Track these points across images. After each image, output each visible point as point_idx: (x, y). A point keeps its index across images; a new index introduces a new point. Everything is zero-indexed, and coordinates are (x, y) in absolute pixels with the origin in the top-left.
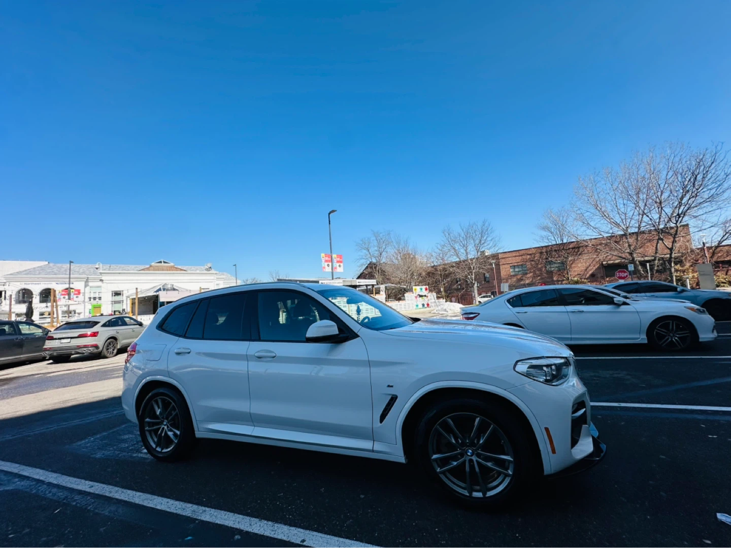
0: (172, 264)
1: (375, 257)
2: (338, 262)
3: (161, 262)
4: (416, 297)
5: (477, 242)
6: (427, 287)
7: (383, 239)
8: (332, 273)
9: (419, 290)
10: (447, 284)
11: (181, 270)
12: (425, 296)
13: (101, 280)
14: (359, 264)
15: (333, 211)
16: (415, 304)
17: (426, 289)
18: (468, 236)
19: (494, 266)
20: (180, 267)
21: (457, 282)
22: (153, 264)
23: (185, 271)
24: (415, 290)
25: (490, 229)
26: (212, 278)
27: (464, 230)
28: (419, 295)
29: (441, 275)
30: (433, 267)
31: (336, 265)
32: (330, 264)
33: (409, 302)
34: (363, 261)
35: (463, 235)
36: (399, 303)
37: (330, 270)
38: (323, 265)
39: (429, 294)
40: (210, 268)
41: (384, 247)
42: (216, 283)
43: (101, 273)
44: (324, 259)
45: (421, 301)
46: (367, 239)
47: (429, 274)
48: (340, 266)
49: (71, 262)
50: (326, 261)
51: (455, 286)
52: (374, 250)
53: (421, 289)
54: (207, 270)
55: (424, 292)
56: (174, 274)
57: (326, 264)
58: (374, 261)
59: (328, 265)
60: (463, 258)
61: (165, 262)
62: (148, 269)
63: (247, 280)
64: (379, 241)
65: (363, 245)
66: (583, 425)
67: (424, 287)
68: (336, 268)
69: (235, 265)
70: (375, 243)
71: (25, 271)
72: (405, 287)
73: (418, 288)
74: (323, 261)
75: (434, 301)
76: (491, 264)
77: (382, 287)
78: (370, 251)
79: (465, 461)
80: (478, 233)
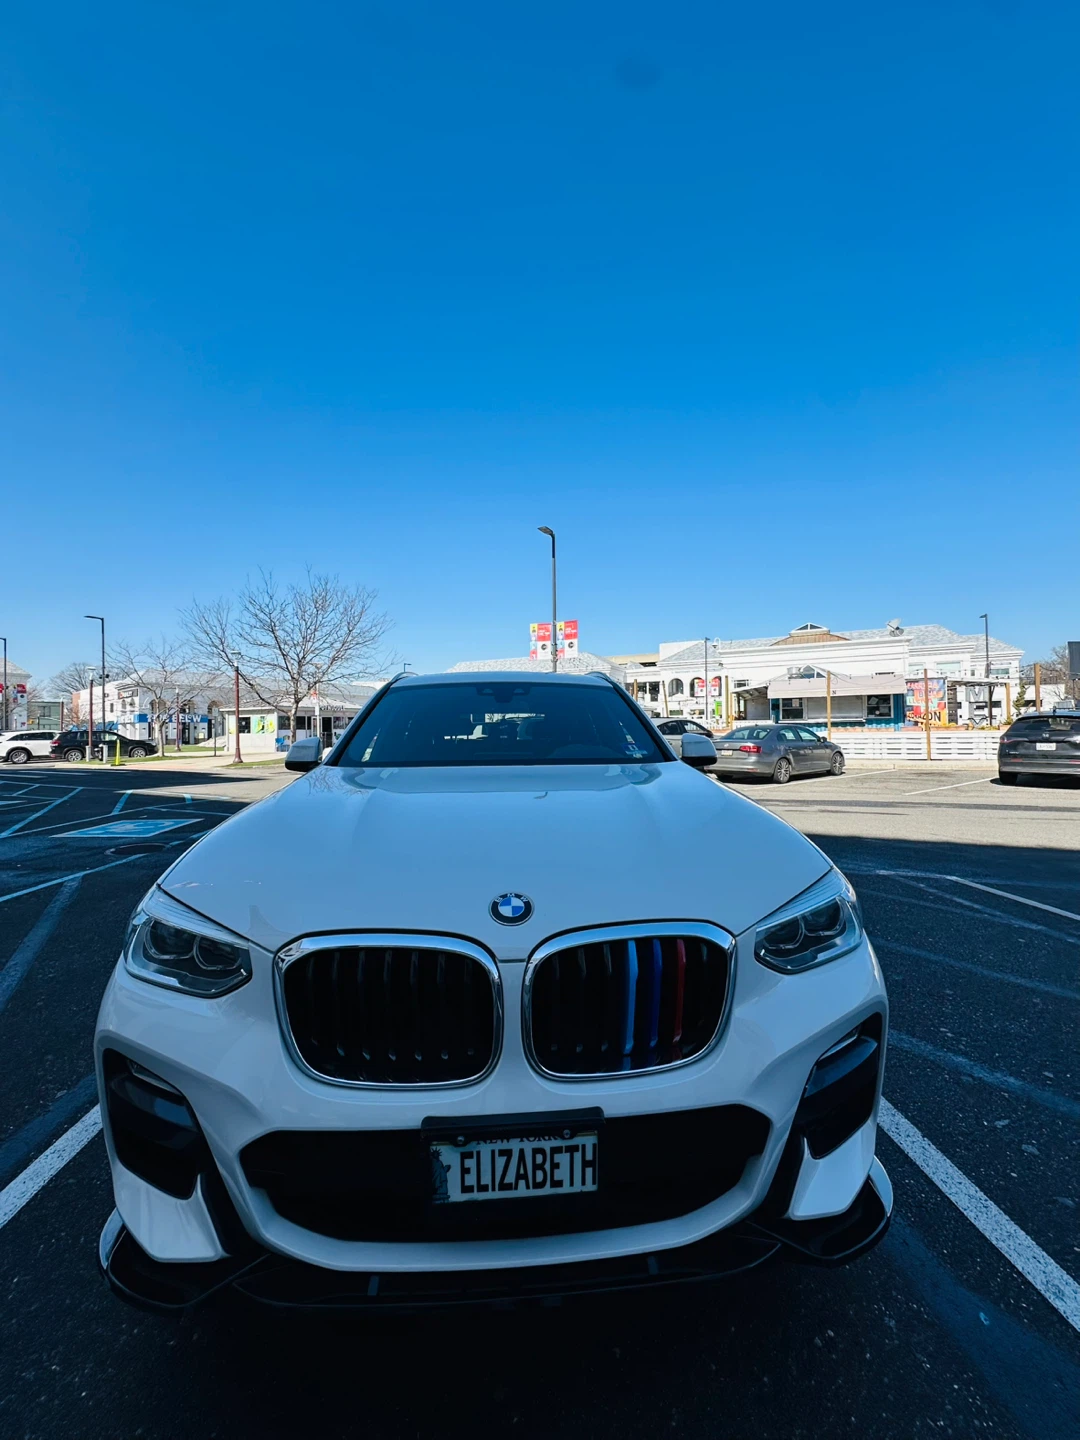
0: (825, 629)
3: (806, 627)
11: (839, 638)
13: (721, 664)
20: (838, 633)
22: (793, 632)
23: (845, 639)
26: (900, 649)
40: (898, 628)
42: (907, 662)
43: (721, 654)
49: (707, 639)
54: (892, 633)
56: (824, 646)
61: (812, 627)
62: (785, 641)
69: (985, 616)
71: (675, 655)
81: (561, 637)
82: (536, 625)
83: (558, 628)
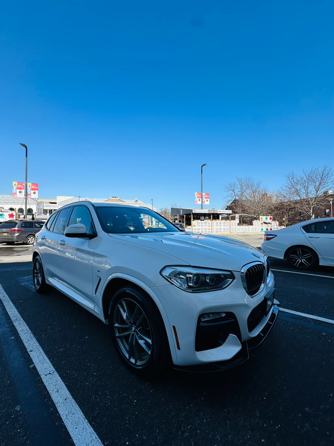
0: (119, 198)
1: (238, 196)
2: (206, 198)
3: (113, 197)
4: (262, 224)
5: (318, 184)
6: (272, 217)
7: (245, 184)
8: (202, 205)
9: (265, 219)
10: (291, 216)
12: (269, 223)
14: (226, 200)
15: (204, 165)
16: (261, 228)
17: (271, 219)
18: (310, 179)
19: (331, 203)
20: (123, 200)
21: (300, 215)
22: (110, 198)
23: (124, 202)
24: (262, 218)
25: (330, 173)
27: (307, 175)
28: (264, 222)
29: (287, 208)
30: (280, 203)
31: (205, 200)
32: (201, 199)
33: (257, 227)
34: (230, 198)
35: (305, 178)
36: (248, 227)
37: (201, 203)
38: (196, 200)
39: (273, 222)
41: (245, 189)
44: (197, 196)
45: (265, 227)
46: (233, 183)
47: (276, 208)
48: (207, 201)
49: (80, 197)
50: (198, 197)
51: (298, 218)
52: (238, 191)
53: (267, 218)
54: (135, 201)
55: (269, 221)
57: (198, 199)
58: (237, 198)
59: (199, 200)
60: (304, 197)
61: (115, 197)
63: (162, 209)
64: (241, 185)
65: (230, 188)
66: (230, 334)
67: (269, 217)
68: (204, 202)
70: (239, 186)
71: (65, 201)
72: (255, 216)
73: (264, 217)
74: (196, 197)
75: (276, 227)
76: (329, 202)
77: (237, 216)
78: (235, 192)
79: (130, 334)
80: (319, 177)
81: (29, 189)
82: (16, 183)
83: (28, 185)
